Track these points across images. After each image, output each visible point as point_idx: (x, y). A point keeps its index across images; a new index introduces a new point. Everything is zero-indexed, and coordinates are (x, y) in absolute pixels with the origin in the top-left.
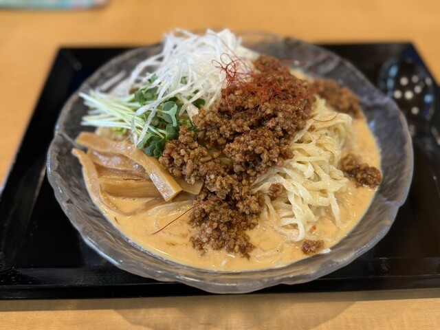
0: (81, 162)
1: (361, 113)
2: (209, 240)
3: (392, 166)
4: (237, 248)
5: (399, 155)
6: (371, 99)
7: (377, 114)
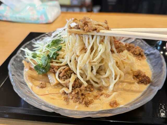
0: (25, 65)
1: (145, 56)
2: (72, 98)
3: (157, 75)
4: (84, 102)
5: (160, 70)
6: (149, 51)
7: (151, 57)
